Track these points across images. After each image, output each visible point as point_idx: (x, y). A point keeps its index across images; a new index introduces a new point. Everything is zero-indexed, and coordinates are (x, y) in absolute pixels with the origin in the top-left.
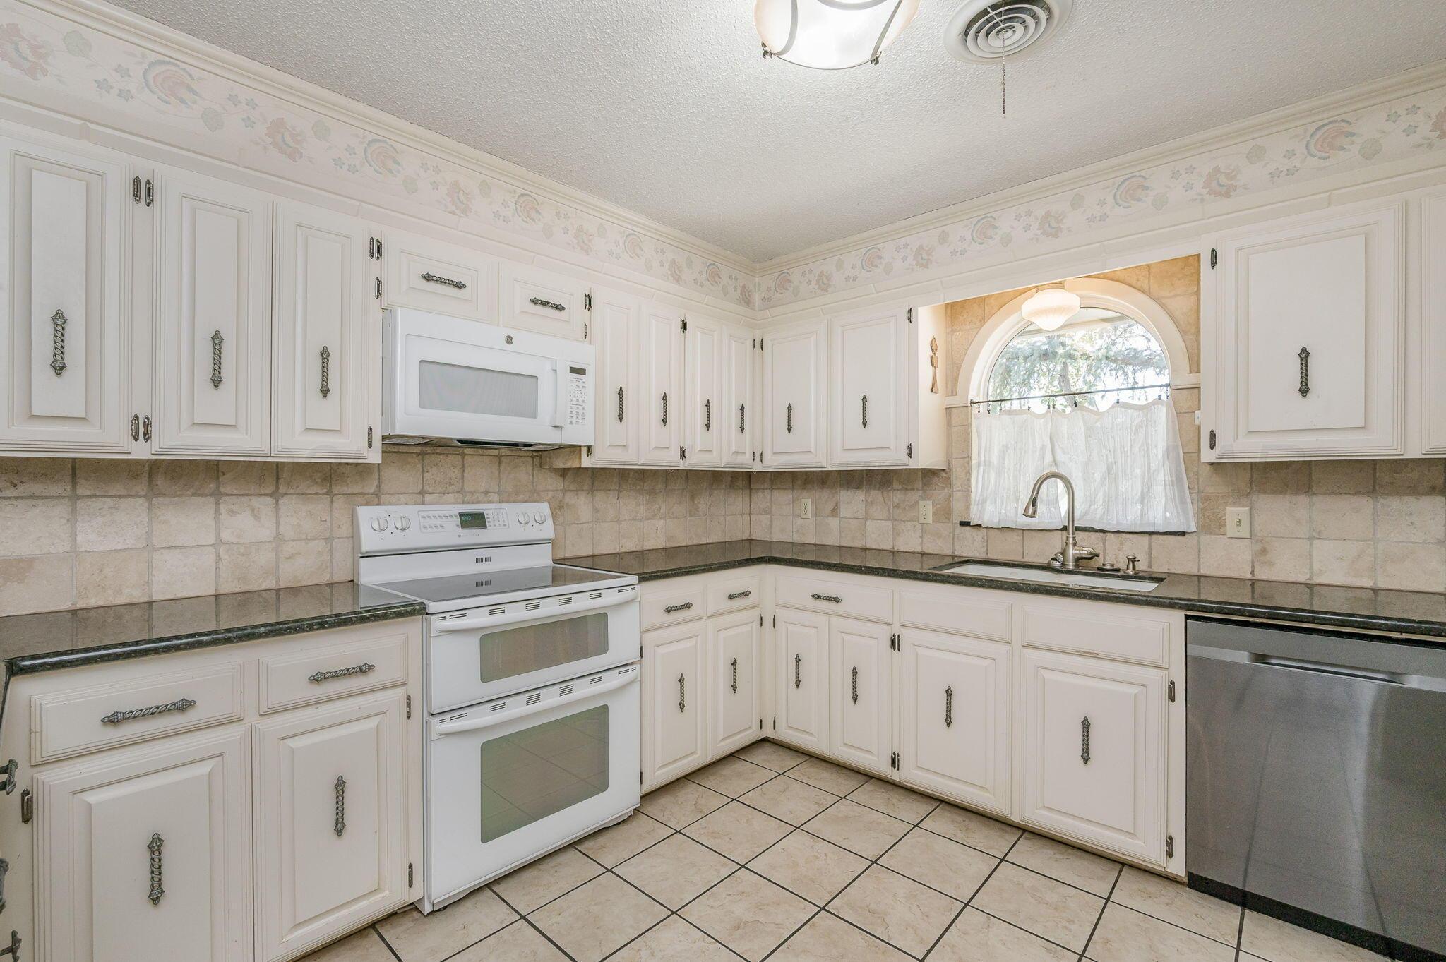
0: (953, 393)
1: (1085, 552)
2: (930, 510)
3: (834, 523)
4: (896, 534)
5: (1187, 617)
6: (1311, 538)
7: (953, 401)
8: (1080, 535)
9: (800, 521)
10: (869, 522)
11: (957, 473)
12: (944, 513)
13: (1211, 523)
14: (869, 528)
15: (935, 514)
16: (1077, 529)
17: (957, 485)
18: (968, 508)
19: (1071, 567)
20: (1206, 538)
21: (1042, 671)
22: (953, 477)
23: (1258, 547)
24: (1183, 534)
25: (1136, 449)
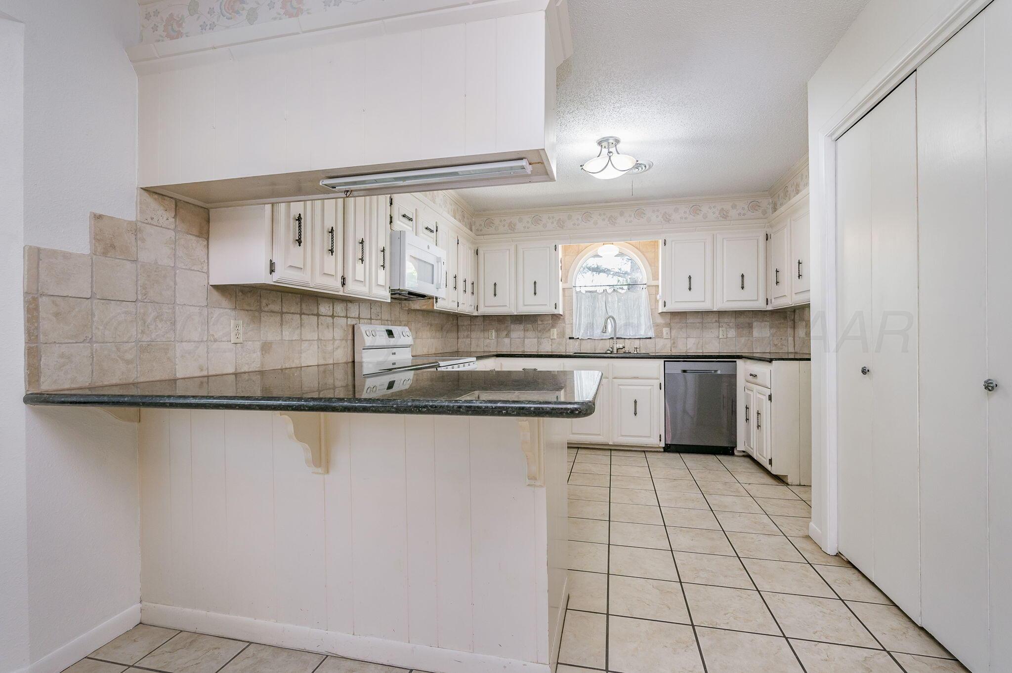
0: (566, 282)
1: (621, 346)
2: (555, 333)
3: (507, 341)
4: (539, 343)
5: (665, 361)
6: (687, 338)
7: (567, 286)
8: (618, 340)
9: (488, 341)
10: (526, 339)
11: (567, 317)
12: (562, 334)
13: (659, 335)
14: (525, 342)
15: (557, 334)
16: (617, 338)
17: (567, 322)
18: (572, 331)
19: (615, 352)
20: (657, 340)
21: (620, 386)
22: (566, 318)
23: (672, 342)
24: (650, 338)
25: (635, 307)
